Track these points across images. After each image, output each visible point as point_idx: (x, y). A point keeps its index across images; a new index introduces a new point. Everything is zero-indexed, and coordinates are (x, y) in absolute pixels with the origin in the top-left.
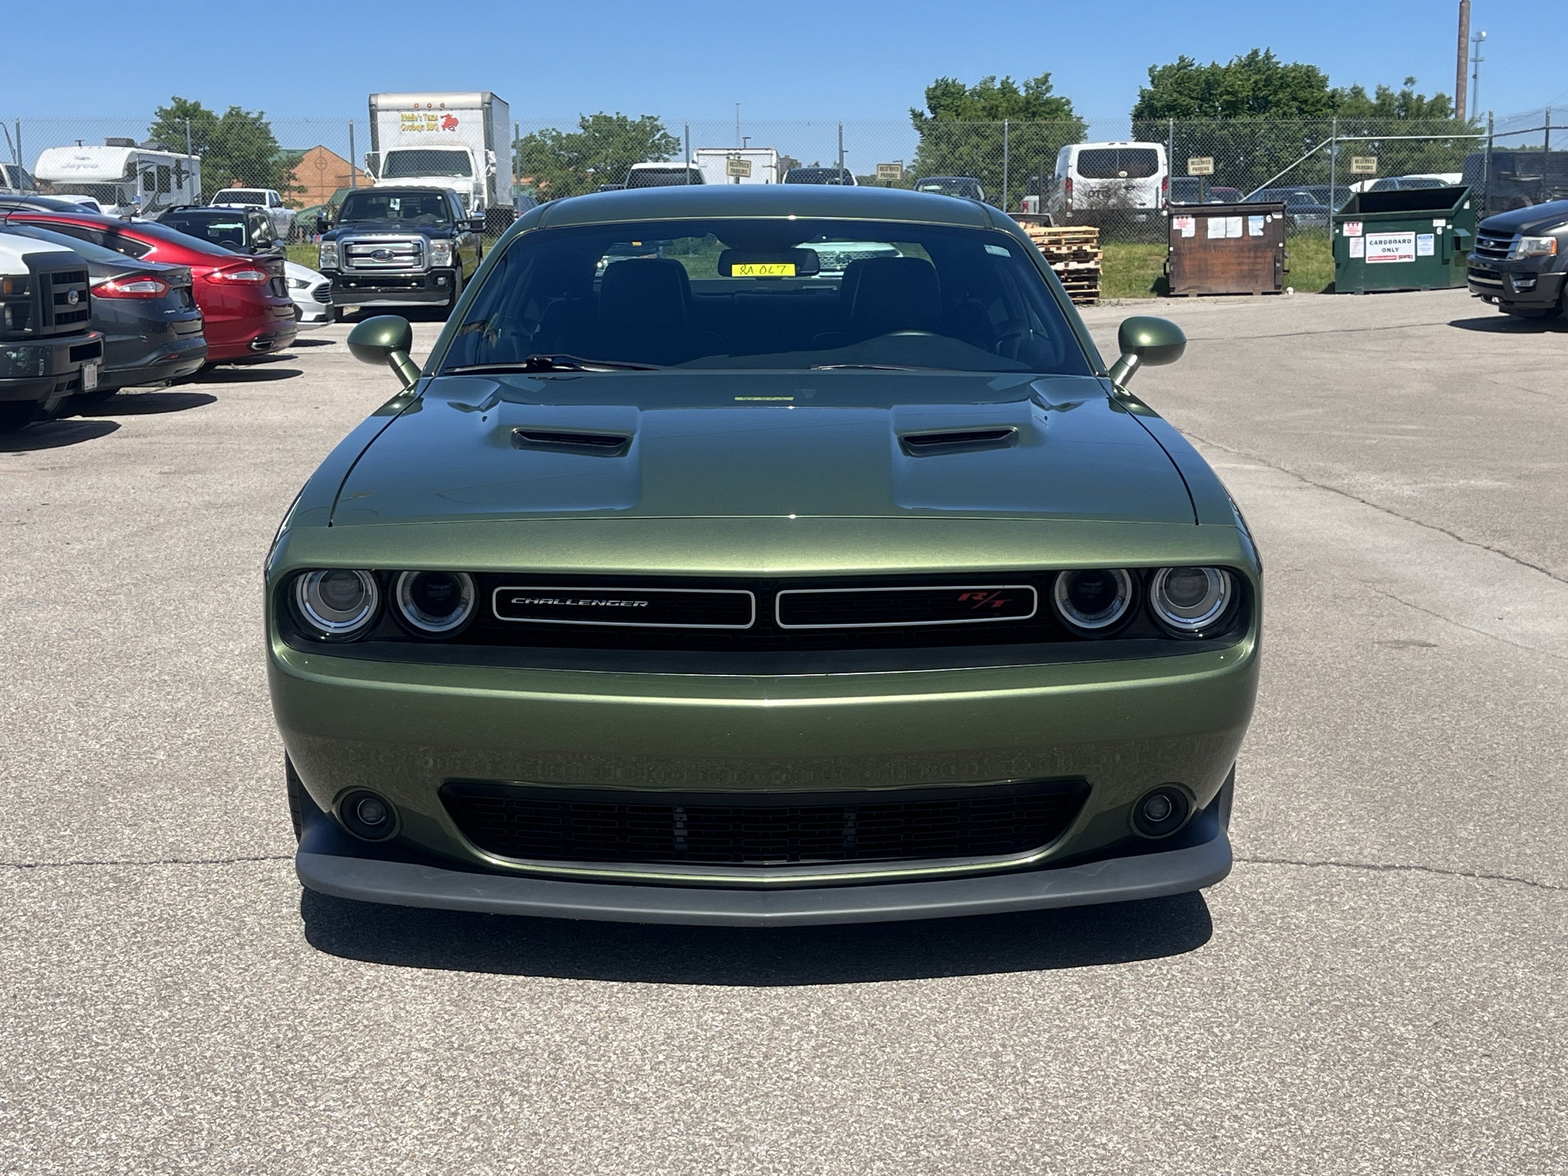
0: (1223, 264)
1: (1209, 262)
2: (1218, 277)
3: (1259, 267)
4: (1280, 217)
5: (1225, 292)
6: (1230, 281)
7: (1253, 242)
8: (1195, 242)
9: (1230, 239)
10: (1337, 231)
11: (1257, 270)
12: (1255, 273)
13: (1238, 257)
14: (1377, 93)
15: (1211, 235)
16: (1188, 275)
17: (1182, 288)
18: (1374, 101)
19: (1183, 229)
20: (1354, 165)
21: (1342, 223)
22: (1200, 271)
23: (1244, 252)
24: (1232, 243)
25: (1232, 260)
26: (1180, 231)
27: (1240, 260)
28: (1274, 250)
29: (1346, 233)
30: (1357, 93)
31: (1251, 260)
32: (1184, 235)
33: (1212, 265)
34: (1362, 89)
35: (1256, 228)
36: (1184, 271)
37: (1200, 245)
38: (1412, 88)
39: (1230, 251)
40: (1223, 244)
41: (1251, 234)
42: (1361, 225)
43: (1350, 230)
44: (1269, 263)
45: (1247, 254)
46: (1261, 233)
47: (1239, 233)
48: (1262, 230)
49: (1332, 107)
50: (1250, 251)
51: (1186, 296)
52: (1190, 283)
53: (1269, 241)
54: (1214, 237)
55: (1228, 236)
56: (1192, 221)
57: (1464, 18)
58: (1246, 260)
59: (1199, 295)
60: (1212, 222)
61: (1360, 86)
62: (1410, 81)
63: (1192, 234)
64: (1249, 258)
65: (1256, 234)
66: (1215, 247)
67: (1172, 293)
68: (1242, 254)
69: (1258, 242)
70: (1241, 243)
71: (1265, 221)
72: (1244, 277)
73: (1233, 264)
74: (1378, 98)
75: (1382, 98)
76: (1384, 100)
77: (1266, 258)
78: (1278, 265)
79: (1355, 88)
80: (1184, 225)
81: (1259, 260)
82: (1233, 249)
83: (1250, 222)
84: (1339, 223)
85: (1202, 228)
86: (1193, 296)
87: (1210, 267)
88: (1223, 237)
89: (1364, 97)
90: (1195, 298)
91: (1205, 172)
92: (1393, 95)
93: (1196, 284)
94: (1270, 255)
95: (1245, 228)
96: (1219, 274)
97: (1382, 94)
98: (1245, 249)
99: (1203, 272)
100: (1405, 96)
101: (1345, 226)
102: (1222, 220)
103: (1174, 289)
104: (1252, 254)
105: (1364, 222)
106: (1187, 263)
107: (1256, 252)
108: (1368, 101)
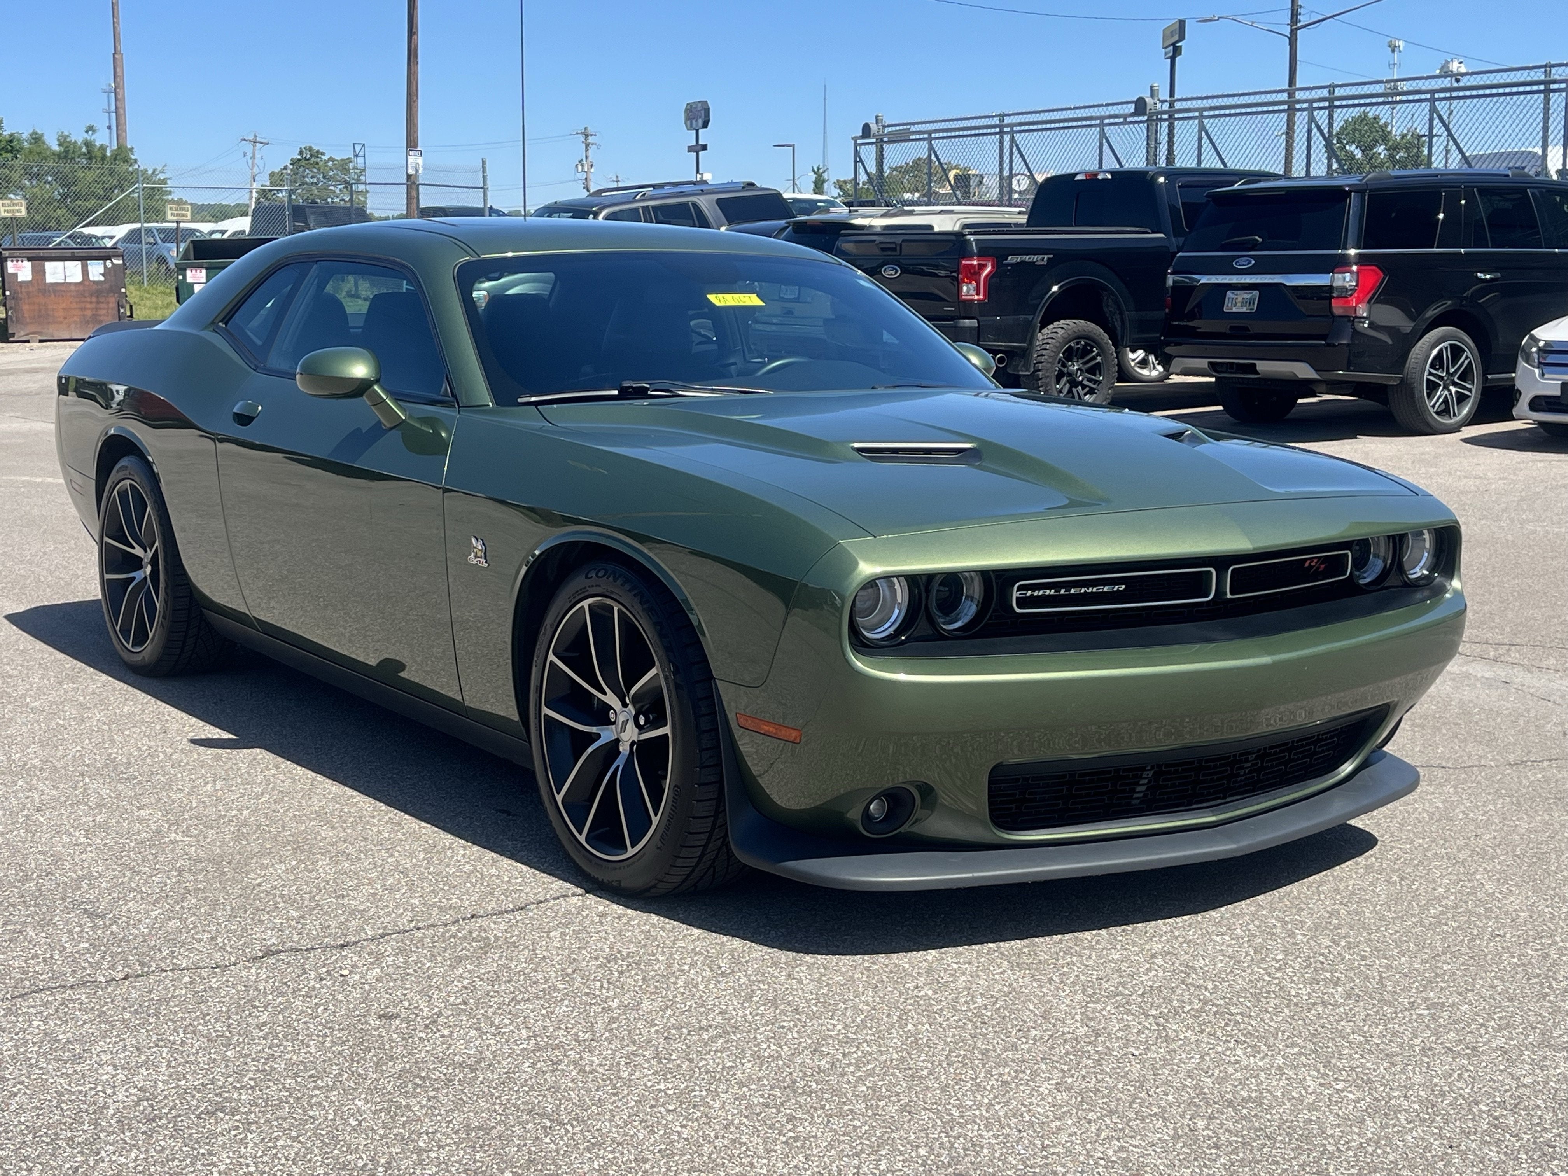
0: (64, 309)
1: (50, 307)
2: (61, 323)
3: (103, 312)
4: (121, 262)
5: (68, 337)
6: (73, 326)
7: (94, 287)
8: (33, 286)
9: (70, 283)
10: (181, 277)
11: (100, 315)
12: (99, 318)
13: (80, 302)
14: (58, 140)
15: (50, 279)
16: (28, 320)
17: (22, 333)
18: (56, 148)
19: (19, 273)
20: (169, 212)
21: (185, 270)
22: (39, 317)
23: (85, 297)
24: (72, 288)
25: (74, 305)
26: (16, 275)
27: (83, 305)
28: (116, 295)
29: (189, 280)
30: (37, 139)
31: (93, 306)
32: (20, 279)
33: (53, 310)
34: (42, 135)
35: (95, 273)
36: (23, 317)
37: (39, 290)
38: (93, 137)
39: (71, 296)
40: (63, 288)
41: (91, 279)
42: (204, 271)
43: (193, 277)
44: (112, 309)
45: (88, 299)
46: (102, 279)
47: (78, 278)
48: (103, 275)
49: (11, 152)
50: (91, 295)
51: (28, 341)
52: (32, 328)
53: (111, 287)
54: (53, 281)
55: (68, 280)
56: (27, 265)
57: (118, 70)
58: (89, 306)
59: (41, 341)
60: (49, 266)
61: (40, 132)
62: (91, 129)
63: (29, 278)
64: (91, 303)
65: (96, 279)
66: (54, 292)
67: (11, 339)
68: (83, 299)
69: (99, 287)
70: (81, 288)
71: (105, 267)
72: (88, 322)
73: (75, 309)
74: (59, 145)
75: (65, 145)
76: (67, 147)
77: (108, 303)
78: (122, 310)
79: (35, 133)
80: (19, 268)
81: (102, 306)
82: (74, 294)
83: (90, 267)
84: (182, 269)
85: (39, 273)
86: (35, 342)
87: (51, 313)
88: (62, 281)
89: (44, 143)
90: (36, 345)
91: (18, 214)
92: (75, 142)
93: (39, 330)
94: (112, 301)
95: (85, 272)
96: (61, 319)
97: (63, 141)
98: (87, 294)
99: (43, 317)
100: (88, 144)
101: (188, 272)
102: (60, 264)
103: (13, 335)
104: (94, 299)
105: (207, 269)
106: (25, 307)
107: (97, 297)
108: (49, 148)
